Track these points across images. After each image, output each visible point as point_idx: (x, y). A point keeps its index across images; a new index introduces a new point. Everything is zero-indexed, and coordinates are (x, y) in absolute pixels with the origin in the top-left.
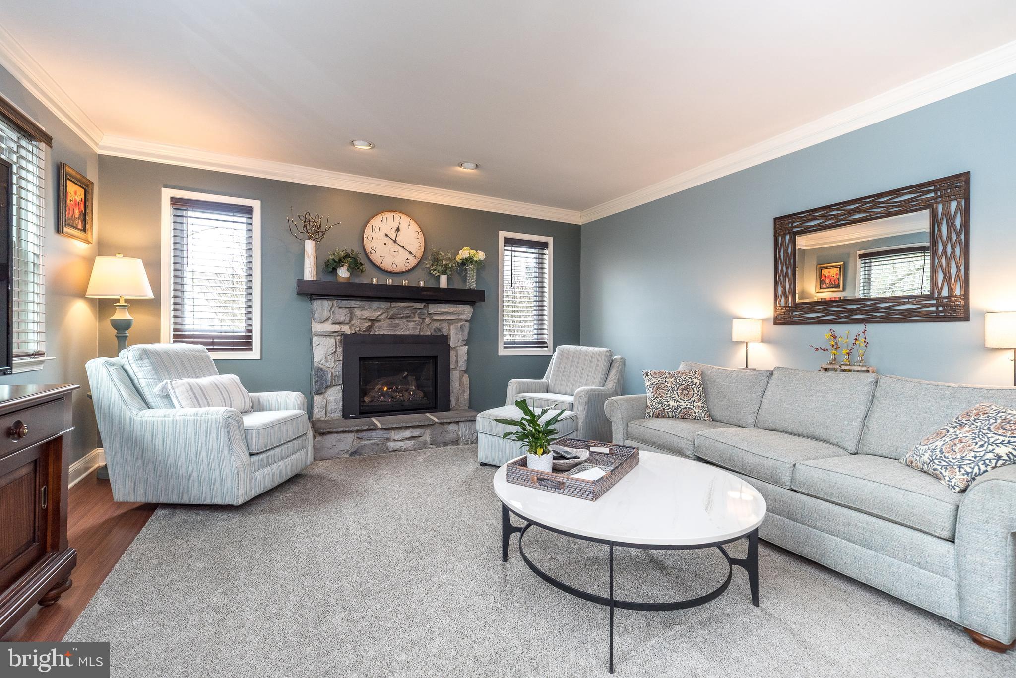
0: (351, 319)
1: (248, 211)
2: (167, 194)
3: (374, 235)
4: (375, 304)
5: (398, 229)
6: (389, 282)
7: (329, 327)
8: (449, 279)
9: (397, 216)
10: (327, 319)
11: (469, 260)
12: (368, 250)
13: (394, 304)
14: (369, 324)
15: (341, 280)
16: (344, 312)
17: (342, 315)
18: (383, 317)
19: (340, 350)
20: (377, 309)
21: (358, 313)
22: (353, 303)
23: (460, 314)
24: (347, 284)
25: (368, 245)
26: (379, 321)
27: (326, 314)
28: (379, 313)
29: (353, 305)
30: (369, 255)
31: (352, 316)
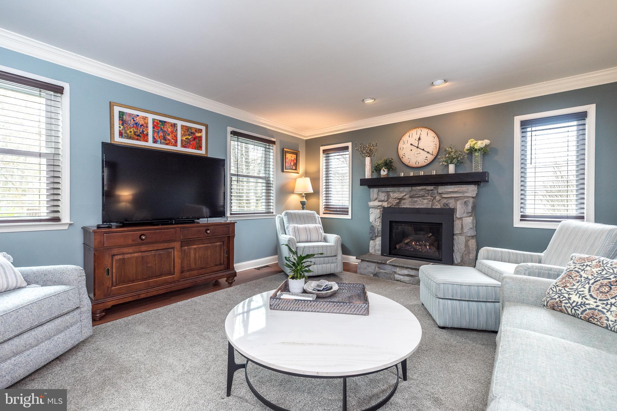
0: (388, 198)
1: (348, 148)
2: (322, 148)
3: (404, 146)
4: (402, 189)
5: (419, 139)
6: (412, 174)
7: (376, 203)
8: (456, 166)
9: (419, 130)
10: (376, 199)
11: (472, 150)
12: (401, 156)
13: (414, 188)
14: (398, 201)
15: (382, 177)
16: (383, 194)
17: (383, 196)
18: (407, 197)
19: (382, 216)
20: (401, 192)
21: (391, 194)
22: (388, 189)
23: (463, 192)
24: (386, 178)
25: (401, 152)
26: (404, 199)
27: (375, 196)
28: (404, 194)
29: (389, 190)
30: (401, 159)
31: (388, 196)
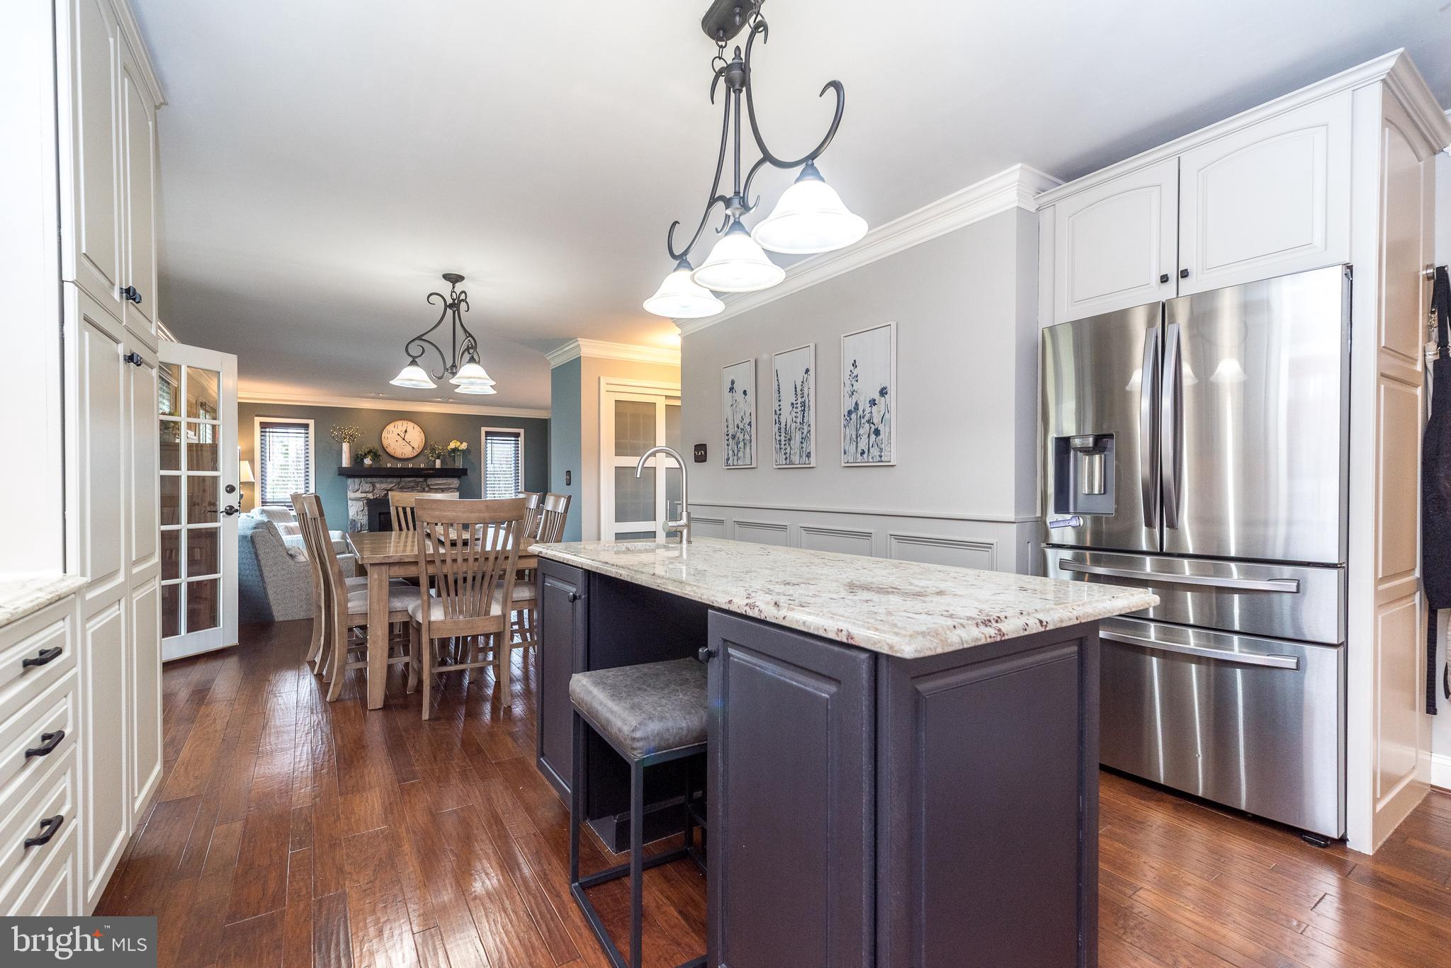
0: (374, 490)
1: (306, 426)
2: (258, 420)
3: (389, 436)
4: (389, 480)
5: (406, 431)
6: (399, 466)
7: (358, 495)
8: (442, 463)
9: (405, 422)
10: (358, 490)
11: (455, 450)
12: (385, 445)
13: (403, 479)
14: (386, 492)
15: (366, 466)
16: (369, 485)
17: (367, 487)
19: (366, 508)
20: (391, 483)
21: (378, 485)
22: (374, 480)
23: (449, 485)
24: (370, 467)
25: (385, 442)
27: (357, 487)
28: (391, 486)
30: (386, 449)
31: (374, 487)
